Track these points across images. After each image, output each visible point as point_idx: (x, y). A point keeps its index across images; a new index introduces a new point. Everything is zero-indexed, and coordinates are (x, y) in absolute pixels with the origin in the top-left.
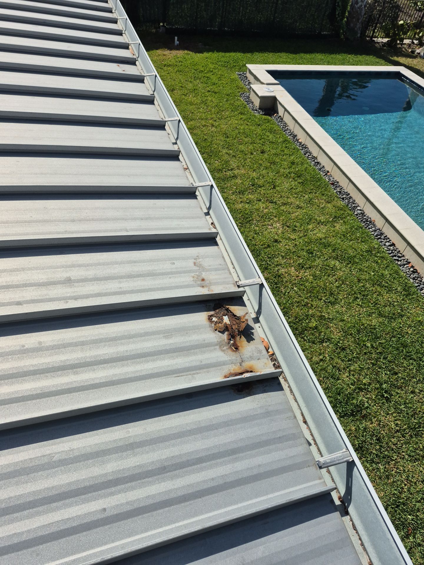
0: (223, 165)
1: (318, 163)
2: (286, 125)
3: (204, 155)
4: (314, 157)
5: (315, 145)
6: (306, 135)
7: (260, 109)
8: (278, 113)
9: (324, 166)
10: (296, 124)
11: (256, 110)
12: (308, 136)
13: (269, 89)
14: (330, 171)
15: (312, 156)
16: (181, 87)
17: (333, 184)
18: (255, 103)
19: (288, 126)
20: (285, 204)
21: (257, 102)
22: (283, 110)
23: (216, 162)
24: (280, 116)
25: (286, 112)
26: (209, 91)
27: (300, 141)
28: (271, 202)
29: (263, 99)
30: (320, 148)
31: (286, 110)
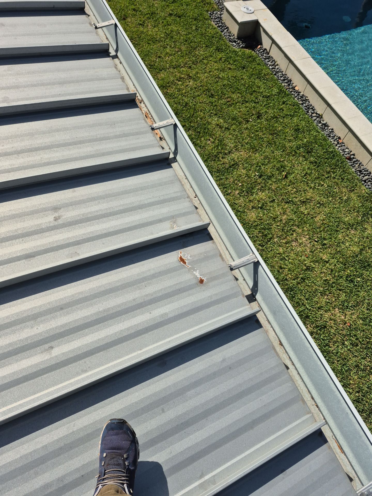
0: (218, 146)
1: (325, 125)
2: (275, 64)
3: (190, 132)
4: (319, 114)
5: (320, 99)
6: (306, 83)
7: (238, 38)
8: (261, 44)
9: (332, 129)
10: (291, 65)
11: (235, 42)
12: (308, 85)
13: (247, 9)
14: (342, 138)
15: (317, 114)
16: (134, 10)
17: (350, 159)
18: (231, 29)
19: (277, 65)
20: (304, 202)
21: (235, 29)
22: (270, 41)
23: (209, 142)
24: (265, 49)
25: (273, 45)
26: (171, 15)
27: (296, 88)
28: (287, 202)
29: (243, 25)
30: (329, 105)
31: (274, 42)
